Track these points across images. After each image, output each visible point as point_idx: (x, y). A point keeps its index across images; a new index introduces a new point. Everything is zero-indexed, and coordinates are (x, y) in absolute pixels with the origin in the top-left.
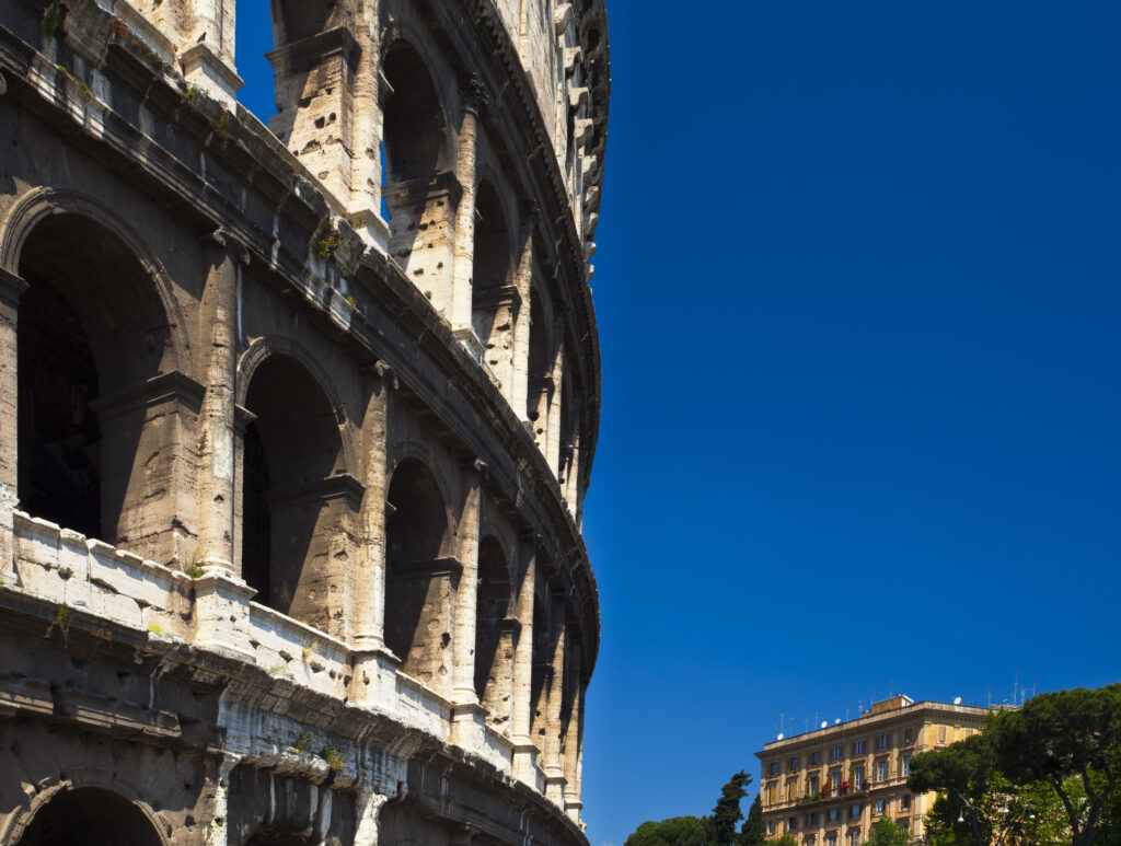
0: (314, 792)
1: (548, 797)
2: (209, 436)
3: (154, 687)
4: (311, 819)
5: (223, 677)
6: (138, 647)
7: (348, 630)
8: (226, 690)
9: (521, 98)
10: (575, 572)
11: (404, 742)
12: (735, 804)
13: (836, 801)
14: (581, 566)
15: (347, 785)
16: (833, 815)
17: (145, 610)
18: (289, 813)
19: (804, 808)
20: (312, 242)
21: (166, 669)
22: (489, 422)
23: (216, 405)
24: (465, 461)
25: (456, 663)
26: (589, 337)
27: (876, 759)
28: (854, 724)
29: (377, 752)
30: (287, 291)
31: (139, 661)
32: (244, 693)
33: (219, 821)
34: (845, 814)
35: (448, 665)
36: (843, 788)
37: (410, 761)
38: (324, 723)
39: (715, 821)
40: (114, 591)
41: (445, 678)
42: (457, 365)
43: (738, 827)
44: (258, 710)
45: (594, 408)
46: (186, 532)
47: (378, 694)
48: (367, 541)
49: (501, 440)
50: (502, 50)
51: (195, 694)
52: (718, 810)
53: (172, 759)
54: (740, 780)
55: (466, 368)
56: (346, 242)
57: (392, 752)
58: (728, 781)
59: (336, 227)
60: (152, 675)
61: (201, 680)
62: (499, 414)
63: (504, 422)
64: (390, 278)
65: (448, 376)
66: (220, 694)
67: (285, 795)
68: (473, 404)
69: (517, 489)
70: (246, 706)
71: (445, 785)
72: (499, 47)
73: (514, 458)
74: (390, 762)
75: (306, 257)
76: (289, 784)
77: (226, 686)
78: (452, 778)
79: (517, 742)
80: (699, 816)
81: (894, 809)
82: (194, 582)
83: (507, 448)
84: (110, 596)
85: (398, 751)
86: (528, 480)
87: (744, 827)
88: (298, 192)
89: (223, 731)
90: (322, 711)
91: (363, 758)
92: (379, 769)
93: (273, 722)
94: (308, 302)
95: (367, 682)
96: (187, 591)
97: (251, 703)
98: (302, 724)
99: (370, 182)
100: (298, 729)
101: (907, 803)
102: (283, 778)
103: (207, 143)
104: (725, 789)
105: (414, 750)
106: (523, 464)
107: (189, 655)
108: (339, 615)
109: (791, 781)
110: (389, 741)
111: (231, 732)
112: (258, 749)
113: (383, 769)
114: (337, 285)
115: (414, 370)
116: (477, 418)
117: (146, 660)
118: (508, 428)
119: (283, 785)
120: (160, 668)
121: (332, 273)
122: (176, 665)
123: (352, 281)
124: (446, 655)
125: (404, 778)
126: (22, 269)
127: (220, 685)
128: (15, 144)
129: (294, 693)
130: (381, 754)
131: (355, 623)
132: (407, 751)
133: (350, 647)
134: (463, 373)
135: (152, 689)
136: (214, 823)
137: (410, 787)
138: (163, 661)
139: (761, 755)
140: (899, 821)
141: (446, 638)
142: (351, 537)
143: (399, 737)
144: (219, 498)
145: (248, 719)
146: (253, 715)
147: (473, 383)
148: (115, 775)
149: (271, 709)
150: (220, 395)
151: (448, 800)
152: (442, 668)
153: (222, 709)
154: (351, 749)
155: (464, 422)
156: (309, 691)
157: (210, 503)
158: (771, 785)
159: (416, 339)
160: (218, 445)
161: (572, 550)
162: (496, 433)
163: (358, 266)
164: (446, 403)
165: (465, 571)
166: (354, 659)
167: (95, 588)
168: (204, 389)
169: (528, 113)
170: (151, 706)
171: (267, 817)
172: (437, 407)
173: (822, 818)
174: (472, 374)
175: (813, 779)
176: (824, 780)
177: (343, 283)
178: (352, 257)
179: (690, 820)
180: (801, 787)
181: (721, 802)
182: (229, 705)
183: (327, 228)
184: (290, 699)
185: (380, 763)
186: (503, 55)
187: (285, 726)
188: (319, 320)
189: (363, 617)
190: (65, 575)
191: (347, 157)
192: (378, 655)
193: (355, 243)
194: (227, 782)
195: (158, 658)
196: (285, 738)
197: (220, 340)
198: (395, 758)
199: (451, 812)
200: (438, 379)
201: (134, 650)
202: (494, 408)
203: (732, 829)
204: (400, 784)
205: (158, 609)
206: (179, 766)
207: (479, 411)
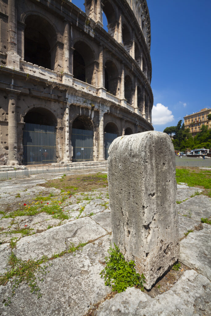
0: (90, 111)
1: (143, 117)
2: (65, 51)
3: (52, 90)
4: (89, 115)
5: (66, 89)
6: (46, 82)
7: (96, 85)
8: (67, 92)
9: (130, 12)
10: (146, 84)
11: (108, 103)
12: (180, 124)
13: (196, 123)
14: (147, 83)
15: (97, 110)
16: (196, 125)
17: (52, 79)
18: (84, 114)
19: (191, 125)
20: (85, 22)
21: (53, 87)
22: (125, 56)
23: (66, 46)
24: (121, 62)
25: (121, 93)
26: (148, 53)
27: (202, 117)
28: (198, 113)
29: (102, 105)
30: (81, 30)
31: (47, 85)
32: (71, 92)
33: (67, 114)
34: (198, 125)
35: (119, 93)
36: (197, 122)
37: (110, 107)
38: (90, 99)
39: (177, 127)
40: (45, 75)
41: (119, 95)
42: (117, 46)
43: (181, 127)
44: (75, 95)
45: (150, 64)
46: (61, 67)
47: (103, 95)
48: (100, 71)
49: (128, 60)
50: (126, 3)
51: (61, 92)
52: (178, 125)
53: (58, 103)
54: (181, 121)
55: (119, 46)
56: (92, 23)
57: (106, 105)
58: (179, 121)
59: (89, 19)
60: (51, 88)
61: (61, 89)
62: (127, 55)
63: (128, 56)
64: (101, 29)
65: (116, 47)
66: (66, 92)
67: (83, 111)
68: (122, 53)
69: (132, 68)
70: (72, 95)
71: (118, 112)
72: (125, 3)
73: (131, 63)
74: (106, 107)
75: (84, 25)
76: (84, 109)
77: (67, 91)
78: (119, 110)
79: (135, 107)
80: (175, 126)
81: (206, 124)
82: (62, 75)
83: (129, 61)
84: (44, 76)
85: (107, 105)
86: (134, 67)
87: (182, 127)
88: (81, 13)
89: (68, 99)
90: (89, 96)
91: (99, 105)
92: (103, 108)
93: (78, 98)
94: (85, 32)
95: (100, 93)
96: (61, 76)
97: (73, 94)
98: (85, 99)
99: (99, 18)
100: (84, 99)
101: (208, 123)
102: (82, 108)
103: (62, 4)
104: (179, 122)
105: (110, 105)
106: (133, 64)
107: (57, 84)
108: (95, 83)
109: (189, 121)
110: (105, 103)
111: (69, 99)
112: (75, 102)
113: (104, 107)
114: (91, 30)
115: (108, 45)
116: (123, 55)
117: (49, 85)
118: (129, 58)
119: (83, 109)
120: (52, 87)
121: (90, 28)
122: (55, 86)
123: (94, 30)
124: (119, 92)
125: (109, 109)
126: (25, 22)
127: (66, 91)
128: (24, 3)
129: (82, 93)
130: (103, 105)
131: (98, 84)
132: (109, 105)
133: (97, 88)
134: (119, 47)
135: (51, 91)
136: (66, 114)
137: (110, 111)
138: (52, 85)
139: (184, 118)
140: (206, 126)
141: (119, 89)
142: (97, 71)
143: (107, 102)
144: (66, 61)
145: (73, 97)
146: (74, 96)
147: (121, 49)
148: (45, 105)
149: (78, 96)
150: (66, 44)
151: (119, 114)
152: (118, 94)
153: (67, 95)
154: (97, 104)
155: (120, 55)
156: (85, 92)
157: (65, 62)
158: (186, 122)
159: (108, 41)
160: (66, 52)
161: (145, 80)
162: (127, 58)
163: (95, 27)
164: (116, 52)
165: (122, 79)
166: (98, 90)
167: (41, 74)
168: (64, 44)
169: (131, 13)
170: (51, 93)
171: (80, 114)
172: (114, 52)
173: (194, 126)
174: (120, 47)
175: (192, 120)
176: (194, 120)
177: (93, 30)
178: (93, 25)
179: (173, 127)
180: (191, 122)
181: (178, 124)
182: (69, 94)
183: (88, 20)
184: (81, 94)
185: (103, 107)
186: (126, 4)
187: (81, 99)
188: (88, 35)
189: (99, 83)
190: (35, 72)
191: (95, 14)
192: (102, 88)
193: (94, 23)
194: (69, 107)
195: (51, 85)
196: (81, 101)
197: (66, 36)
198: (107, 106)
199: (120, 116)
200: (114, 48)
201: (46, 83)
202: (126, 54)
203: (180, 128)
204: (108, 111)
205: (55, 79)
206: (60, 105)
207: (123, 54)
